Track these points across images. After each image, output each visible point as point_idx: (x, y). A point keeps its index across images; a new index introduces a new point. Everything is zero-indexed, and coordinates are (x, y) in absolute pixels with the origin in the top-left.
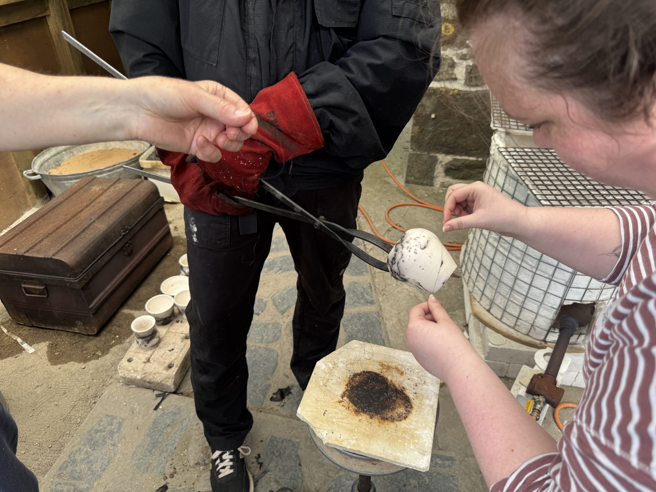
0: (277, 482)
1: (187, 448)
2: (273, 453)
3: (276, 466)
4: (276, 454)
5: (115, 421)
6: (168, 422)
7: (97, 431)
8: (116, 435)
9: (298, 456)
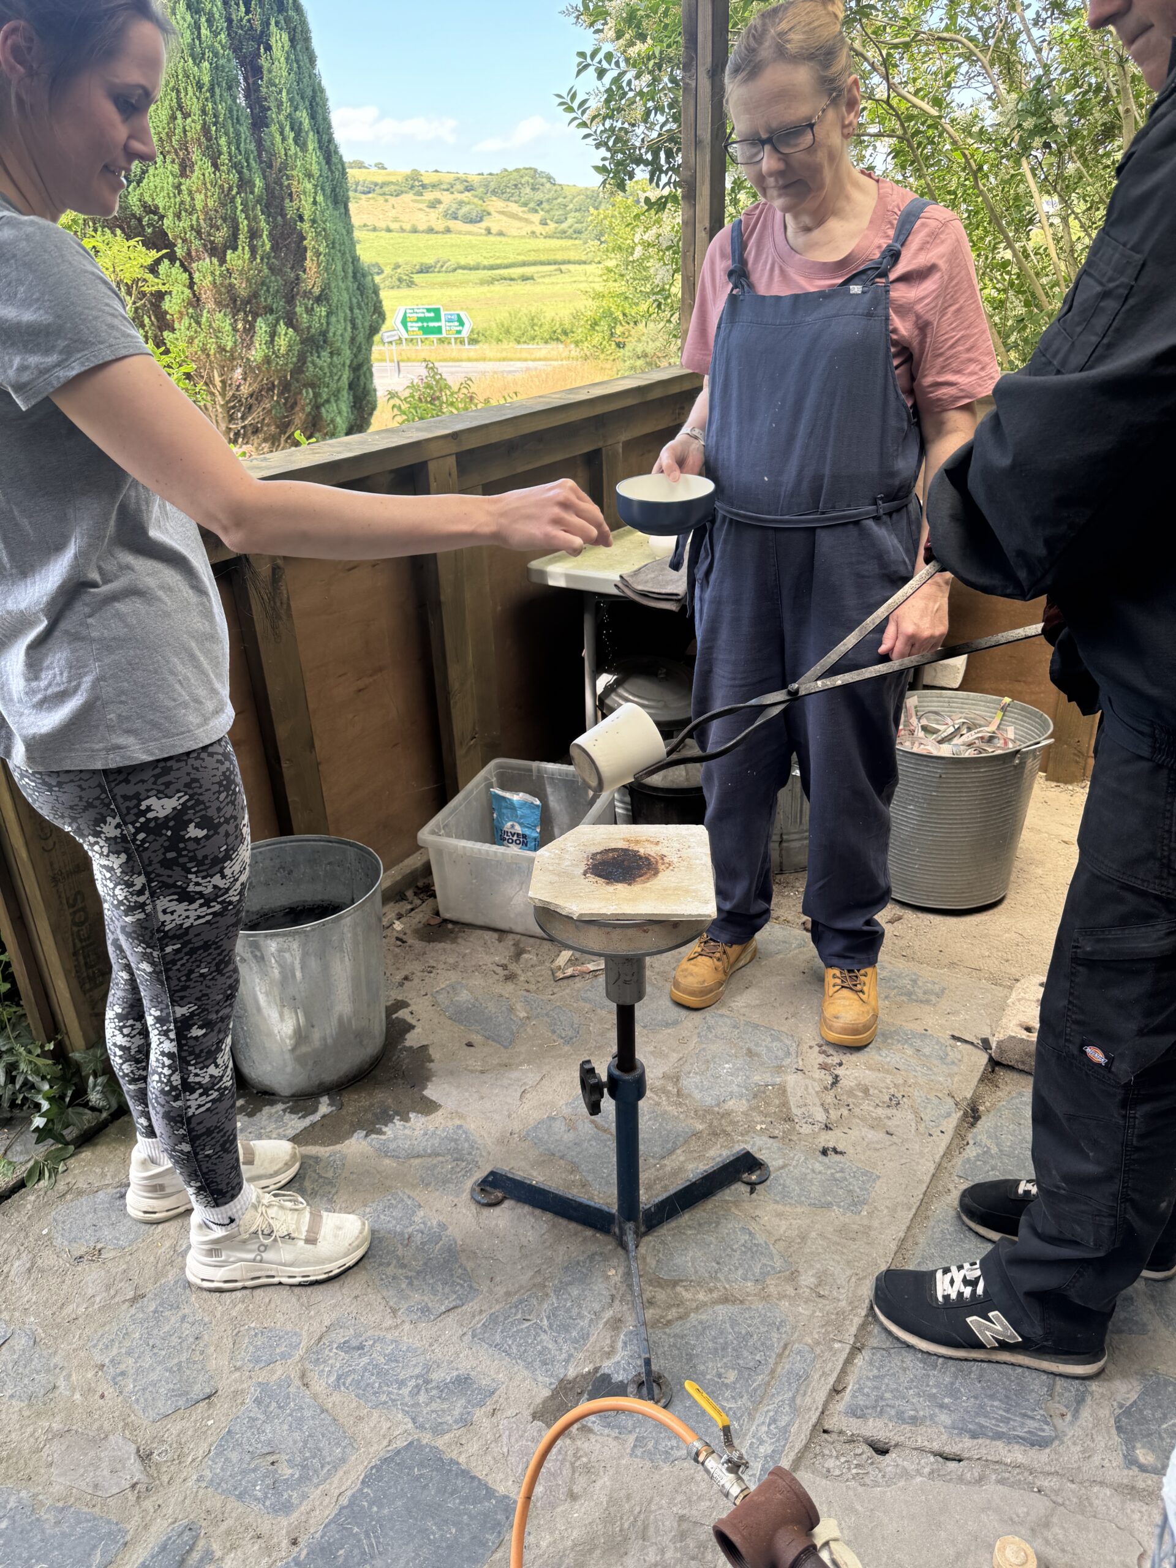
0: (783, 1167)
1: (870, 1068)
2: (842, 1171)
3: (813, 1171)
4: (838, 1175)
5: (933, 998)
6: (927, 1050)
7: (915, 981)
8: (904, 998)
9: (828, 1206)
